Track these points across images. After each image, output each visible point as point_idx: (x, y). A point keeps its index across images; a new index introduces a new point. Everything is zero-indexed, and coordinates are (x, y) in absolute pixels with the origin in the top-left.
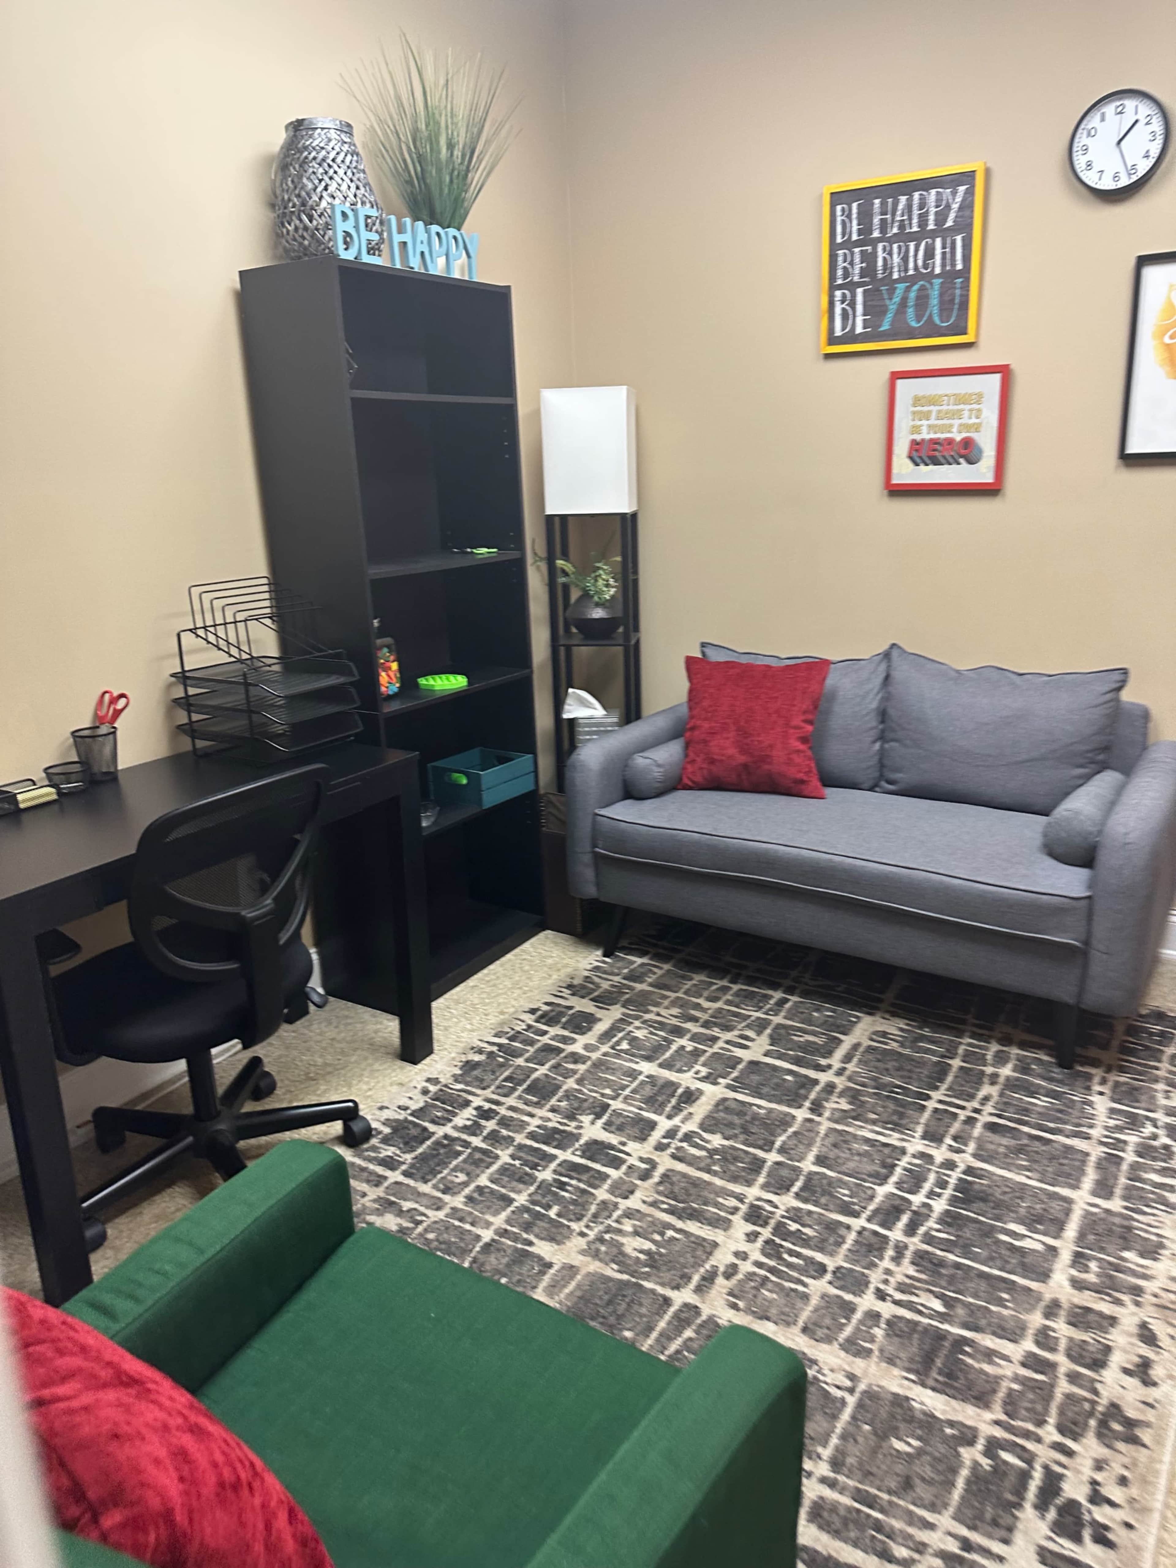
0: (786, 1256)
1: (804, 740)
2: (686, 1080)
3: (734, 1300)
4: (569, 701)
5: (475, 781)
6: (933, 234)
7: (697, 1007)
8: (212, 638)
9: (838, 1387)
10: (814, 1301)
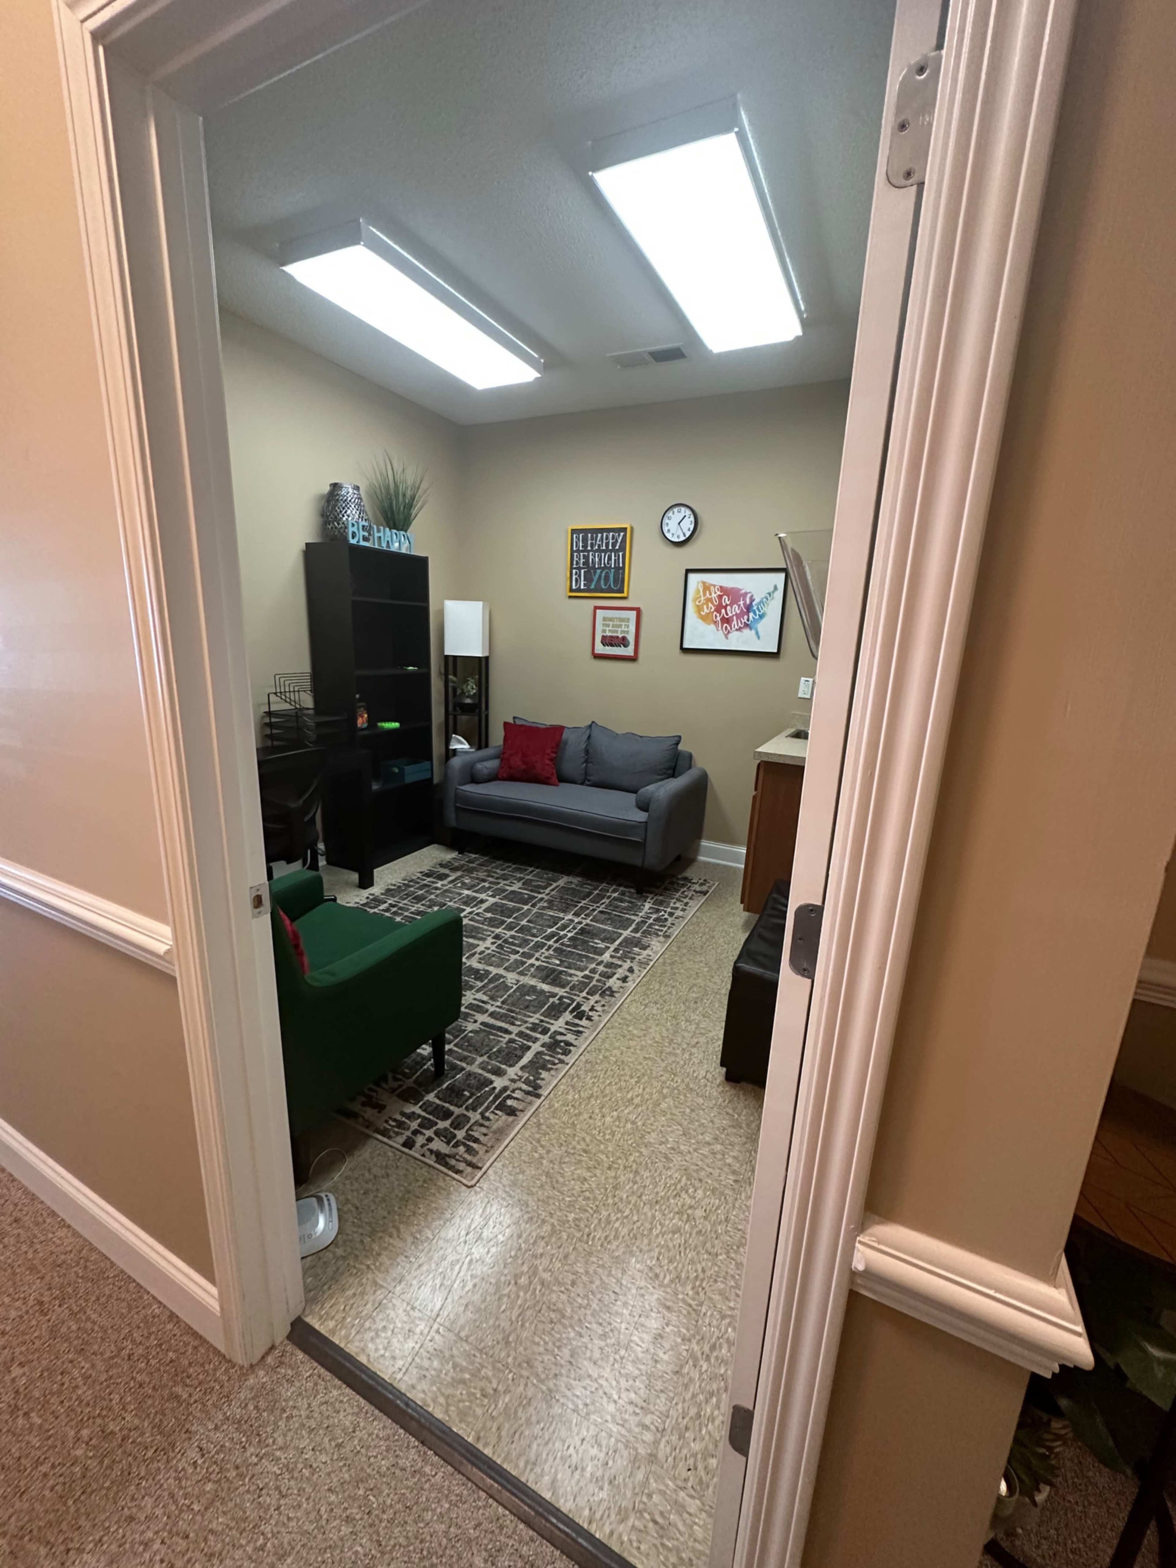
0: (505, 949)
1: (551, 760)
2: (483, 896)
4: (453, 740)
5: (402, 771)
6: (611, 551)
7: (495, 872)
8: (283, 697)
10: (511, 961)
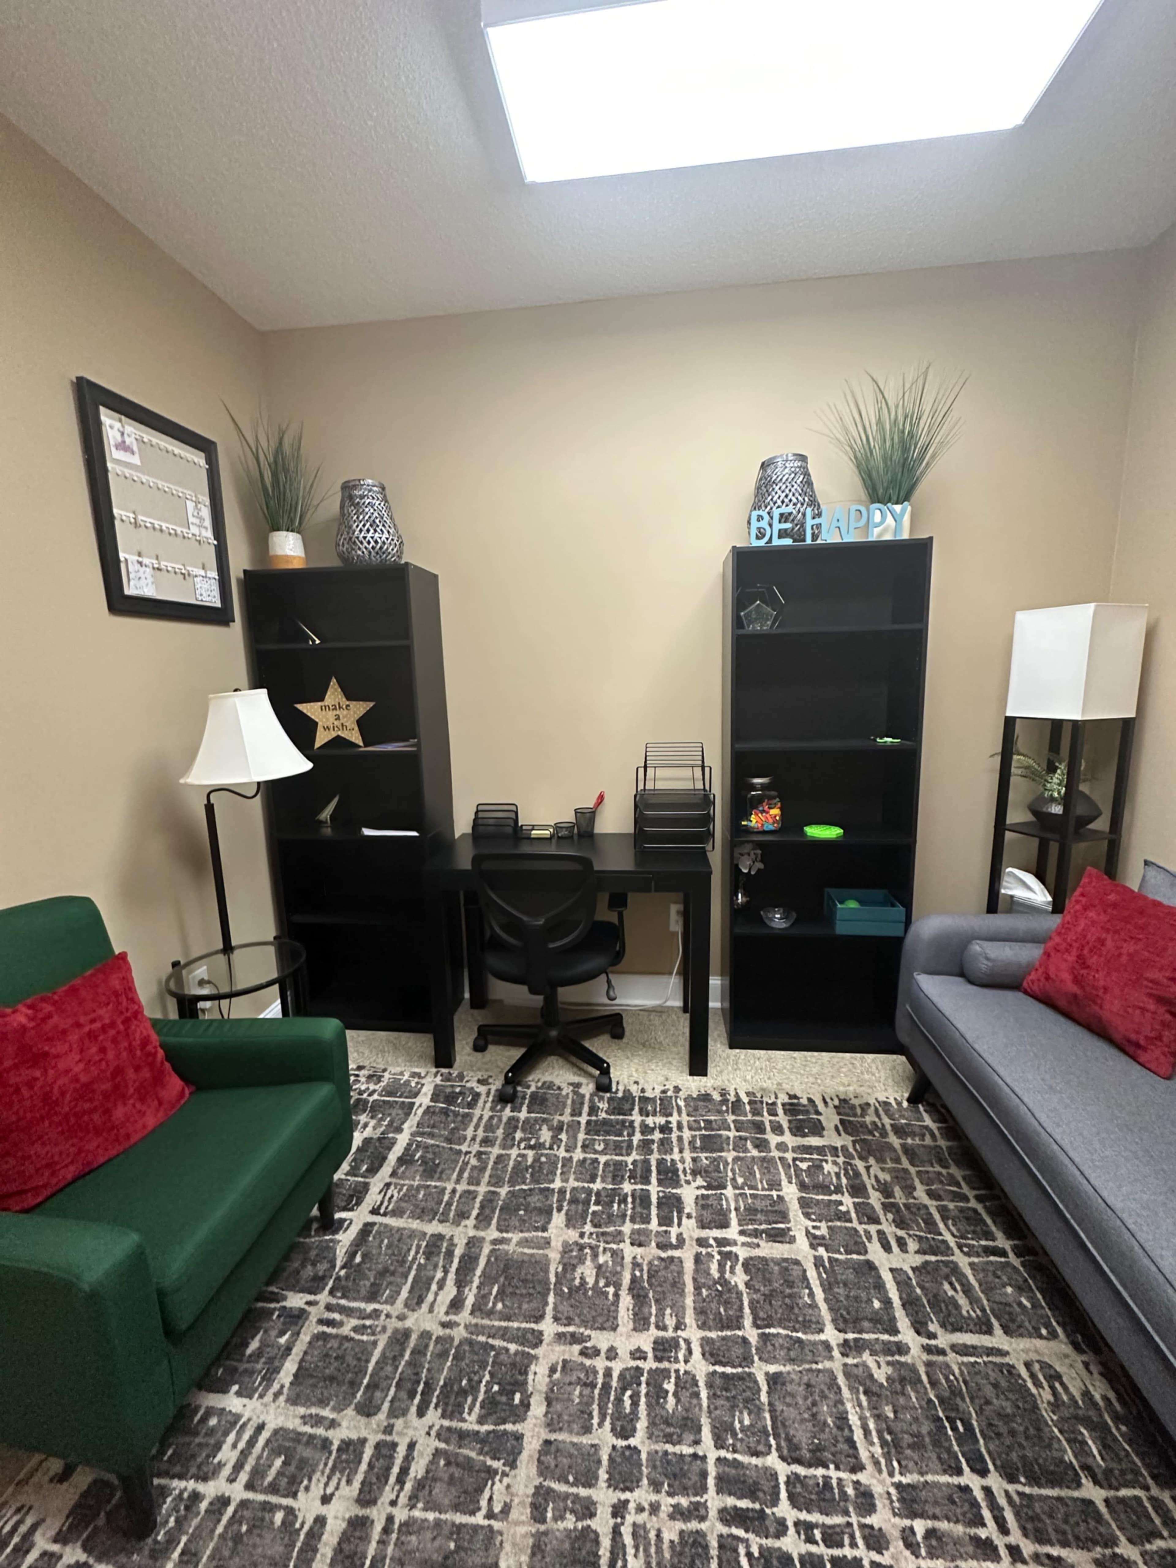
0: (629, 1393)
2: (799, 1224)
3: (559, 1369)
9: (490, 1499)
10: (586, 1440)
